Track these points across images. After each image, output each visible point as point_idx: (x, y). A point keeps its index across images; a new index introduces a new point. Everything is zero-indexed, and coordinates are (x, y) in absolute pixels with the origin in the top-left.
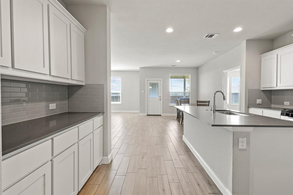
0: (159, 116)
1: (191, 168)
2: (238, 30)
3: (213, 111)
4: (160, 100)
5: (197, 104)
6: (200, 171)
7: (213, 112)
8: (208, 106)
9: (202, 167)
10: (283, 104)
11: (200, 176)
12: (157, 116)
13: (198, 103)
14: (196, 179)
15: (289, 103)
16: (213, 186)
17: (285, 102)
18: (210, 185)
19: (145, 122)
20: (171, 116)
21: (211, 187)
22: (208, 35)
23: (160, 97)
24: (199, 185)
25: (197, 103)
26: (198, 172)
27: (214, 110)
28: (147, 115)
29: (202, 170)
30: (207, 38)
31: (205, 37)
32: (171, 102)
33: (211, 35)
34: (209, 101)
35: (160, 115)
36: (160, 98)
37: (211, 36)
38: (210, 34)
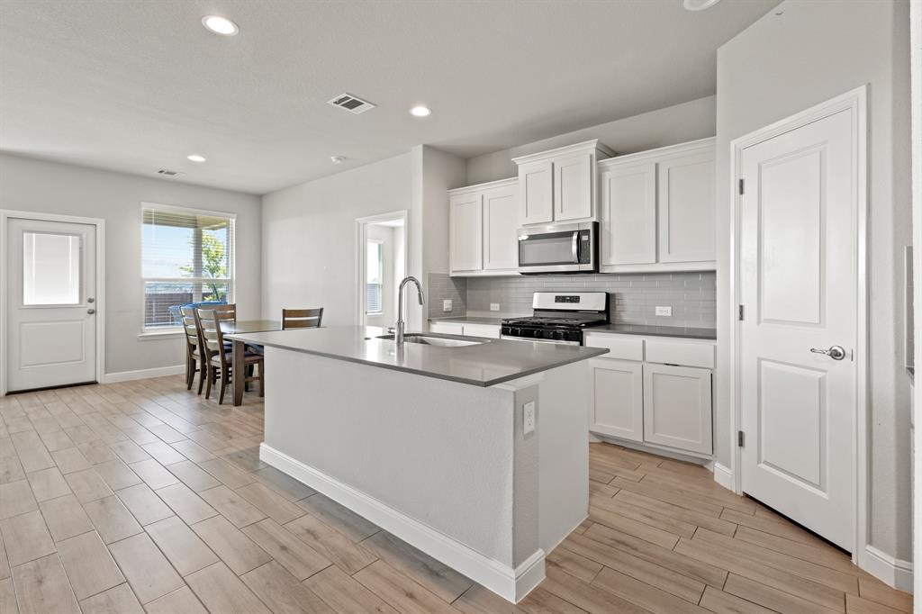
0: (86, 388)
1: (353, 550)
2: (420, 111)
3: (396, 341)
4: (92, 312)
5: (284, 321)
6: (386, 548)
7: (399, 342)
8: (319, 326)
9: (381, 530)
10: (488, 309)
11: (399, 565)
12: (77, 390)
13: (286, 319)
14: (393, 583)
15: (498, 305)
16: (446, 574)
17: (492, 305)
18: (437, 574)
19: (12, 429)
20: (150, 379)
21: (443, 580)
22: (347, 98)
23: (90, 301)
24: (411, 596)
25: (284, 316)
26: (383, 553)
27: (399, 337)
28: (9, 394)
29: (389, 542)
30: (339, 106)
31: (335, 100)
32: (149, 321)
33: (354, 100)
34: (322, 310)
35: (95, 383)
36: (91, 306)
37: (353, 104)
38: (353, 98)
